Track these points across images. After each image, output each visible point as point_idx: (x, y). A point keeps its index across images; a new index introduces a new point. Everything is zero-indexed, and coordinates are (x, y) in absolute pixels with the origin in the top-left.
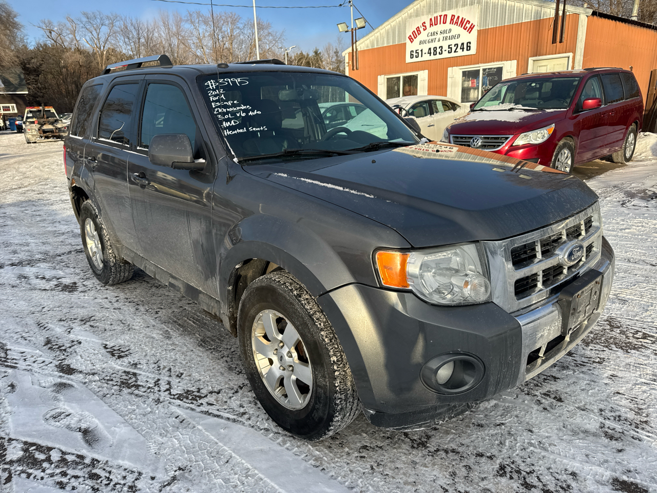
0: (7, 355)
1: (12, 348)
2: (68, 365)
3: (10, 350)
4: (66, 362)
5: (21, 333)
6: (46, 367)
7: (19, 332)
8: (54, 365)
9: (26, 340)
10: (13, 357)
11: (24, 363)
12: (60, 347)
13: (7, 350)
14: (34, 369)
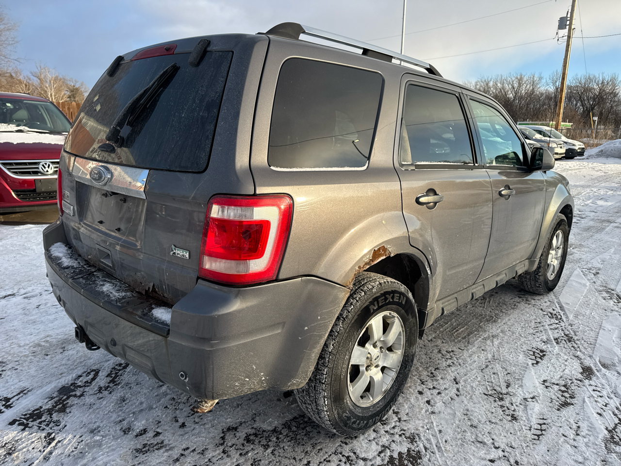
0: (616, 425)
1: (603, 428)
2: (581, 373)
3: (607, 429)
4: (580, 376)
5: (572, 442)
6: (599, 385)
7: (571, 446)
8: (591, 381)
9: (579, 427)
10: (614, 416)
11: (611, 402)
12: (563, 392)
13: (610, 431)
14: (610, 390)
